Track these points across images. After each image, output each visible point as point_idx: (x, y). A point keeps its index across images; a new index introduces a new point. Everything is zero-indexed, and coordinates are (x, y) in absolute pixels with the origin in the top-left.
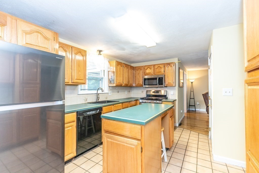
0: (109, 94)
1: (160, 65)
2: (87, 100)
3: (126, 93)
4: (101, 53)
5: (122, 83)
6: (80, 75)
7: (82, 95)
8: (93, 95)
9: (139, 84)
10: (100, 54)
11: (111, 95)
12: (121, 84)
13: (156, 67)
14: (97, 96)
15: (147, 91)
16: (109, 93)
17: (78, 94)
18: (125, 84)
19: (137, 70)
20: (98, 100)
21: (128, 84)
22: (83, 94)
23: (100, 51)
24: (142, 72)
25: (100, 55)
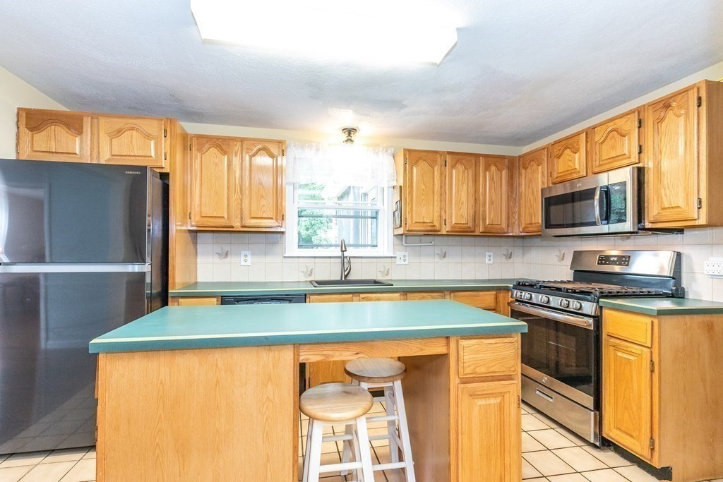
0: (399, 261)
1: (619, 123)
2: (311, 272)
3: (487, 261)
4: (354, 137)
5: (437, 224)
6: (264, 206)
7: (297, 259)
8: (333, 260)
9: (531, 224)
10: (349, 140)
11: (407, 263)
12: (434, 226)
13: (598, 137)
14: (343, 264)
15: (577, 255)
16: (395, 257)
17: (285, 257)
18: (452, 227)
19: (526, 169)
20: (346, 276)
21: (470, 224)
22: (299, 257)
23: (350, 131)
24: (542, 173)
25: (349, 143)
